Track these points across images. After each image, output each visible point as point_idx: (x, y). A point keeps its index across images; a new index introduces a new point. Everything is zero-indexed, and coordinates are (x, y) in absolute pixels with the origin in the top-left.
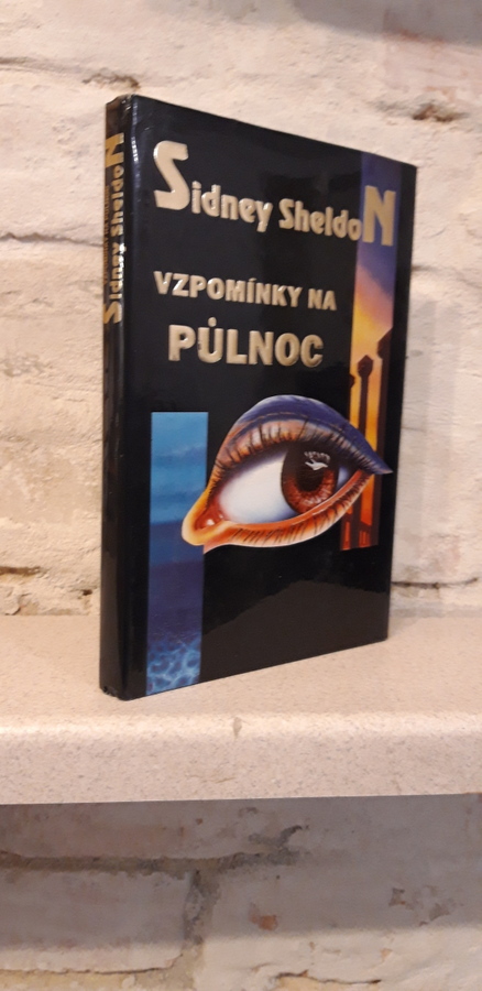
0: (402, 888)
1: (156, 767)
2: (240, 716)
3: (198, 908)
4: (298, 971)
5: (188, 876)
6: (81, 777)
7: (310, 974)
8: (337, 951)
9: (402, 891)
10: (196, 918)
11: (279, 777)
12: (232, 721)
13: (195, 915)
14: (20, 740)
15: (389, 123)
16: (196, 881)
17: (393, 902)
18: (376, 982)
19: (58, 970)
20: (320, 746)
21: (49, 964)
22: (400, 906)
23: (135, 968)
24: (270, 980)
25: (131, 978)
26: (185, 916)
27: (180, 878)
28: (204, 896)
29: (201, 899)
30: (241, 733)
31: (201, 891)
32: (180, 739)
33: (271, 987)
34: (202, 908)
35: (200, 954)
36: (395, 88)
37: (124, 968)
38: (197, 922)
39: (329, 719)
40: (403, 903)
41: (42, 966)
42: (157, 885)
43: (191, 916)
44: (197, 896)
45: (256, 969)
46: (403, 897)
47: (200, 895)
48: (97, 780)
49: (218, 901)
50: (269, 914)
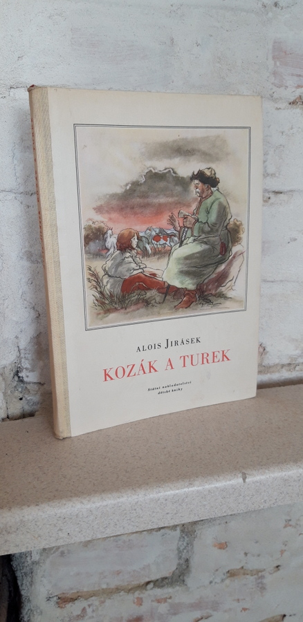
0: (289, 518)
1: (205, 503)
2: (244, 471)
3: (185, 544)
4: (239, 567)
5: (178, 529)
6: (167, 513)
7: (244, 568)
8: (259, 556)
9: (290, 520)
10: (184, 549)
11: (266, 498)
12: (240, 475)
13: (184, 547)
14: (136, 500)
15: (277, 109)
16: (182, 531)
17: (285, 527)
18: (277, 567)
19: (113, 586)
20: (285, 481)
21: (107, 584)
22: (289, 527)
23: (153, 579)
24: (224, 574)
25: (151, 585)
26: (178, 549)
27: (176, 530)
28: (188, 537)
29: (186, 539)
30: (247, 480)
31: (186, 535)
32: (217, 488)
33: (225, 577)
34: (188, 544)
35: (188, 567)
36: (279, 87)
37: (147, 580)
38: (185, 551)
39: (288, 466)
40: (290, 526)
41: (104, 586)
42: (163, 535)
43: (181, 548)
44: (184, 538)
45: (217, 570)
46: (290, 523)
47: (186, 537)
48: (176, 514)
49: (196, 539)
50: (223, 542)
